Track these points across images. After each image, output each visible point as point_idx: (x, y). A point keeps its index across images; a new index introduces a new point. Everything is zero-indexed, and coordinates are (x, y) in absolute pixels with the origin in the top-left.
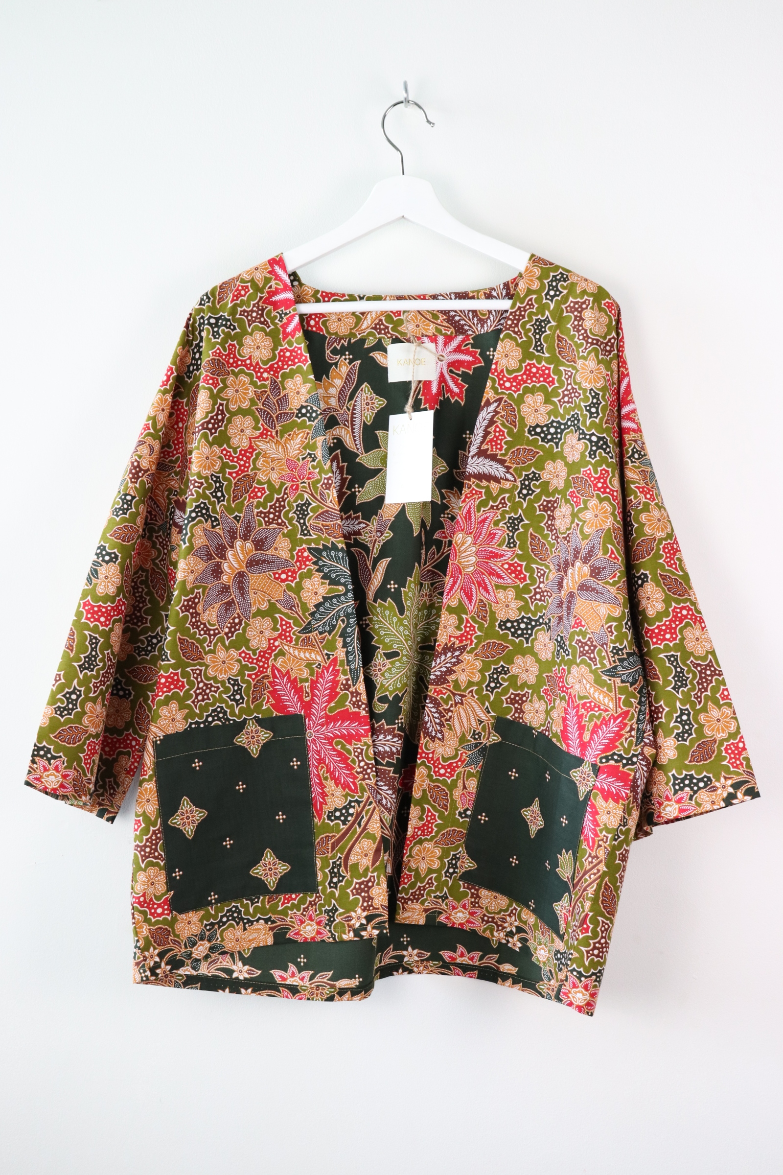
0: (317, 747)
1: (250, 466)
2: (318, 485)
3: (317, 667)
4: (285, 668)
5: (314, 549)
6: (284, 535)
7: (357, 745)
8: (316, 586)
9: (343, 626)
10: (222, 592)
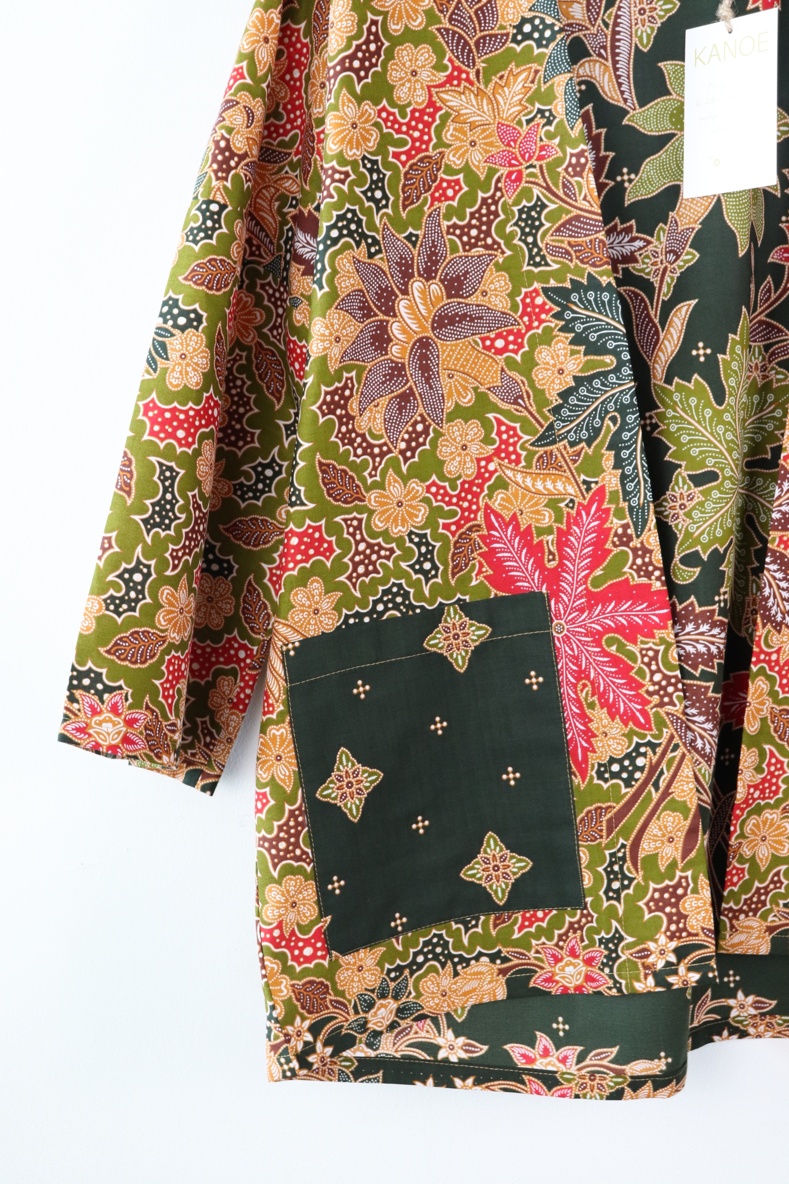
0: (572, 650)
1: (430, 139)
2: (559, 170)
3: (567, 505)
4: (509, 509)
5: (555, 290)
6: (499, 267)
7: (647, 643)
8: (562, 358)
9: (614, 429)
10: (392, 376)
